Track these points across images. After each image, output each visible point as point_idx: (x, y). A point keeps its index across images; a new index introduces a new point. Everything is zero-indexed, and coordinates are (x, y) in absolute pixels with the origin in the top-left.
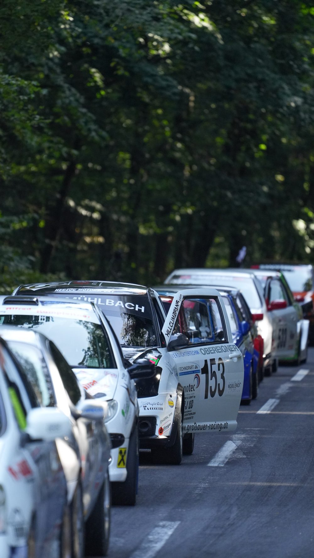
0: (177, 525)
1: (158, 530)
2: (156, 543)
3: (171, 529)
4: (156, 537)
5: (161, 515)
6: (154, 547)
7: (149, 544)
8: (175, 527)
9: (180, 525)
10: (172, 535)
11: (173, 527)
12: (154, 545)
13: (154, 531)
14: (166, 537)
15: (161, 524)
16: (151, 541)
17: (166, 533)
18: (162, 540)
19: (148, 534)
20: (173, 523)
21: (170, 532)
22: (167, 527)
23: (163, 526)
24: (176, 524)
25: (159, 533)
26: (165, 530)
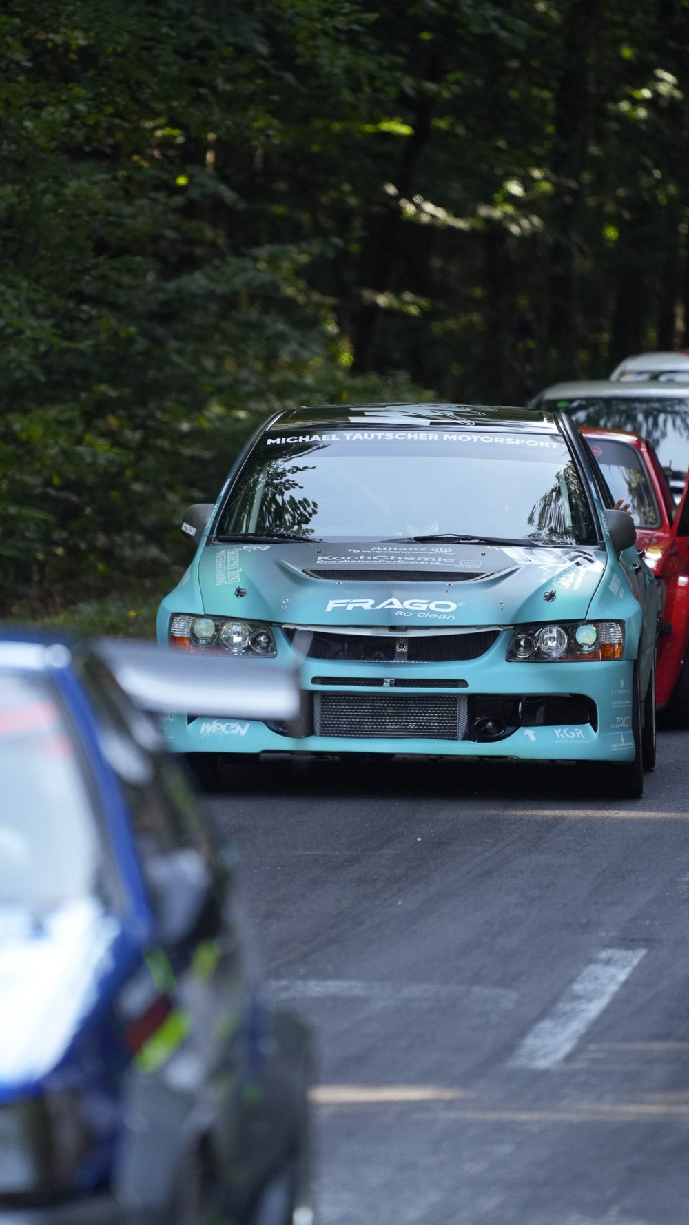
0: (638, 959)
1: (595, 969)
2: (590, 1001)
3: (624, 967)
4: (590, 987)
5: (603, 934)
6: (582, 1011)
7: (575, 1005)
8: (635, 962)
9: (646, 957)
10: (626, 984)
11: (630, 962)
12: (584, 1006)
13: (585, 973)
14: (613, 988)
15: (604, 955)
16: (577, 998)
17: (613, 978)
18: (603, 994)
19: (573, 980)
20: (630, 953)
21: (622, 976)
22: (616, 962)
23: (608, 962)
24: (636, 956)
25: (596, 978)
26: (612, 970)
